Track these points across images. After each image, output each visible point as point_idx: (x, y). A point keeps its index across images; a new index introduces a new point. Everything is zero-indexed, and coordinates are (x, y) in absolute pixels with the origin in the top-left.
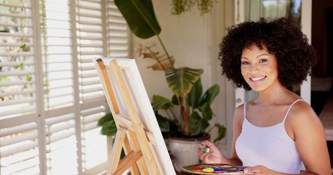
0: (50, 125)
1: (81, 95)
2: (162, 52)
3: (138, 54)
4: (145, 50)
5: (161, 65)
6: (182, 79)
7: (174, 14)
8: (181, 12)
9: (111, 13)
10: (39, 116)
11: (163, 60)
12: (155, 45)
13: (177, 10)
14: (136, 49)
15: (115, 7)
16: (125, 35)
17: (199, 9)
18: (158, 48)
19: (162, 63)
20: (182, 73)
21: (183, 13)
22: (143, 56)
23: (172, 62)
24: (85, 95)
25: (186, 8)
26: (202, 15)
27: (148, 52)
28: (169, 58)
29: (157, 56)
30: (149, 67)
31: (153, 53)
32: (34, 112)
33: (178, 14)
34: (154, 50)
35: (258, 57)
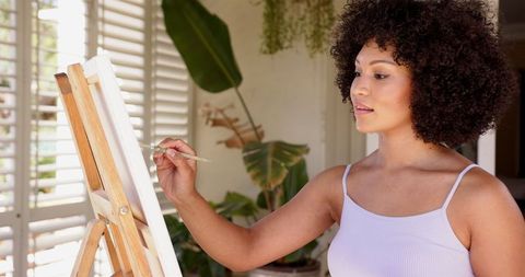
0: (36, 234)
2: (244, 119)
3: (204, 120)
4: (216, 114)
5: (242, 140)
6: (270, 160)
7: (265, 53)
8: (276, 50)
10: (18, 216)
11: (245, 132)
12: (232, 106)
13: (269, 46)
14: (200, 112)
15: (168, 40)
16: (184, 88)
17: (308, 46)
18: (237, 112)
19: (243, 136)
20: (270, 150)
21: (279, 52)
22: (210, 123)
23: (260, 136)
25: (286, 44)
26: (311, 56)
27: (220, 116)
28: (255, 129)
29: (235, 124)
30: (220, 142)
31: (228, 119)
32: (11, 209)
33: (271, 53)
34: (231, 114)
35: (372, 63)
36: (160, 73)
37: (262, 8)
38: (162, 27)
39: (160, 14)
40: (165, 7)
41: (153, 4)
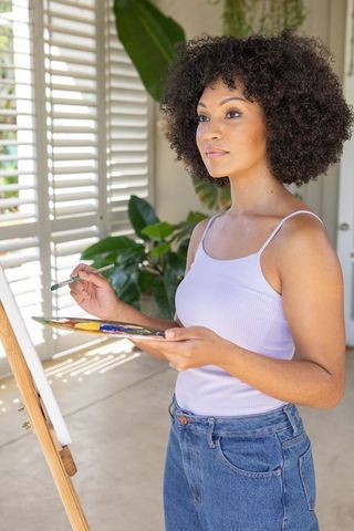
1: (51, 204)
9: (114, 58)
15: (119, 45)
24: (59, 205)
35: (223, 103)
36: (114, 84)
37: (221, 8)
38: (114, 31)
39: (112, 18)
40: (116, 10)
41: (106, 5)
